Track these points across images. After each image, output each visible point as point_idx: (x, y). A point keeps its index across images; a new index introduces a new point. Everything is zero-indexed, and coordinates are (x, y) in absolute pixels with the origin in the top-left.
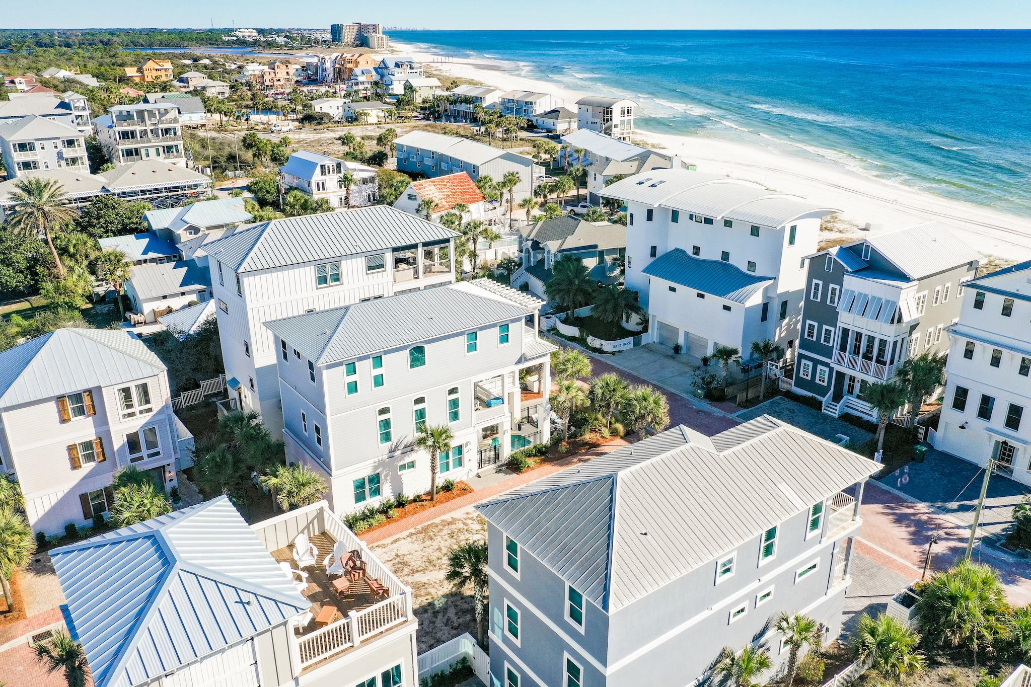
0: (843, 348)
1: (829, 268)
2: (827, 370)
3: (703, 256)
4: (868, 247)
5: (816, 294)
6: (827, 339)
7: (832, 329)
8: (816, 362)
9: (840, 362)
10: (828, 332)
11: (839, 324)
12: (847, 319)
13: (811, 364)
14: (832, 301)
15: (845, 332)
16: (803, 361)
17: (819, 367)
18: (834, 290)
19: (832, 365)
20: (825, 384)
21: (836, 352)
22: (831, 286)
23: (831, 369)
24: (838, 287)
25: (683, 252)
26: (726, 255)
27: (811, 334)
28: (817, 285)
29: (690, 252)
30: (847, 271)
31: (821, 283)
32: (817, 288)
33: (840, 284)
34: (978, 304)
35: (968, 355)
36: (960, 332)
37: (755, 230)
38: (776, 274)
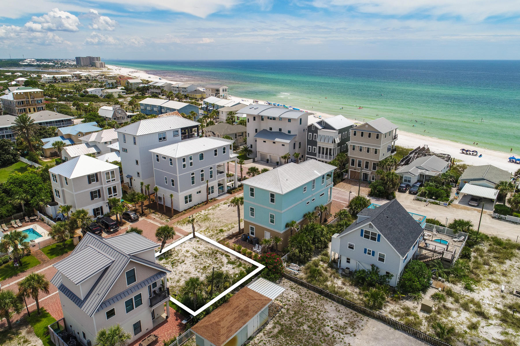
0: (319, 153)
1: (313, 129)
3: (273, 130)
4: (323, 122)
5: (310, 137)
6: (314, 151)
7: (316, 147)
8: (312, 158)
9: (319, 157)
10: (315, 148)
11: (318, 146)
12: (320, 144)
14: (315, 139)
15: (320, 147)
18: (315, 135)
19: (317, 158)
21: (317, 154)
22: (314, 134)
24: (316, 134)
25: (266, 130)
26: (280, 130)
27: (309, 150)
29: (268, 130)
30: (319, 129)
31: (311, 134)
32: (310, 136)
33: (317, 133)
34: (355, 134)
35: (354, 149)
36: (351, 143)
37: (289, 120)
38: (297, 134)
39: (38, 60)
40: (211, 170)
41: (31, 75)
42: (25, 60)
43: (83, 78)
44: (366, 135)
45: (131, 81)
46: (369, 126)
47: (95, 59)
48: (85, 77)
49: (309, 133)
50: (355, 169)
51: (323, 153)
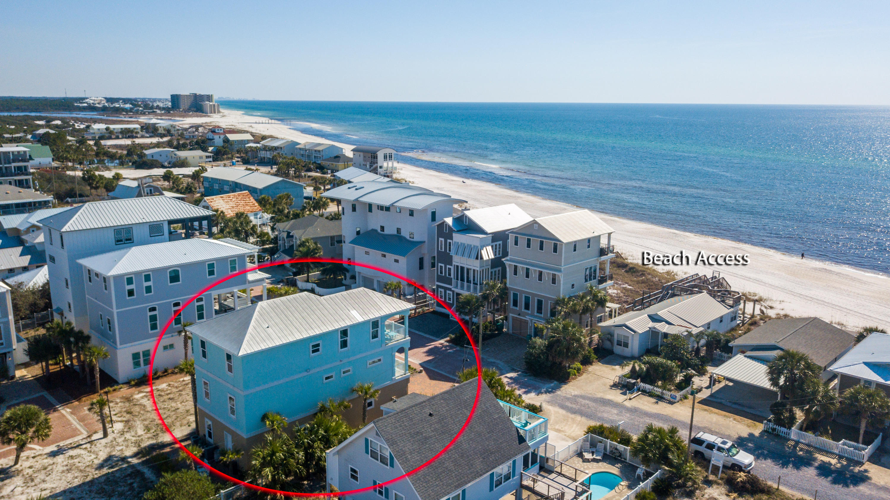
0: (458, 278)
1: (446, 230)
2: (451, 293)
3: (387, 232)
4: (466, 217)
5: (441, 247)
6: (449, 274)
7: (451, 267)
8: (446, 289)
9: (456, 287)
10: (450, 269)
11: (454, 263)
12: (458, 260)
13: (443, 290)
14: (449, 250)
15: (457, 267)
16: (440, 290)
17: (448, 292)
18: (449, 243)
19: (453, 289)
20: (451, 302)
21: (454, 280)
22: (448, 241)
23: (453, 292)
24: (451, 241)
25: (375, 231)
26: (399, 230)
27: (441, 273)
28: (441, 241)
29: (379, 230)
30: (454, 231)
31: (443, 240)
32: (442, 243)
33: (452, 239)
34: (516, 243)
35: (515, 273)
36: (510, 260)
37: (412, 213)
38: (425, 239)
39: (108, 100)
40: (200, 303)
41: (76, 125)
42: (87, 98)
43: (161, 131)
44: (535, 243)
45: (232, 137)
46: (540, 225)
47: (205, 98)
48: (165, 130)
49: (440, 239)
50: (519, 315)
51: (462, 280)
